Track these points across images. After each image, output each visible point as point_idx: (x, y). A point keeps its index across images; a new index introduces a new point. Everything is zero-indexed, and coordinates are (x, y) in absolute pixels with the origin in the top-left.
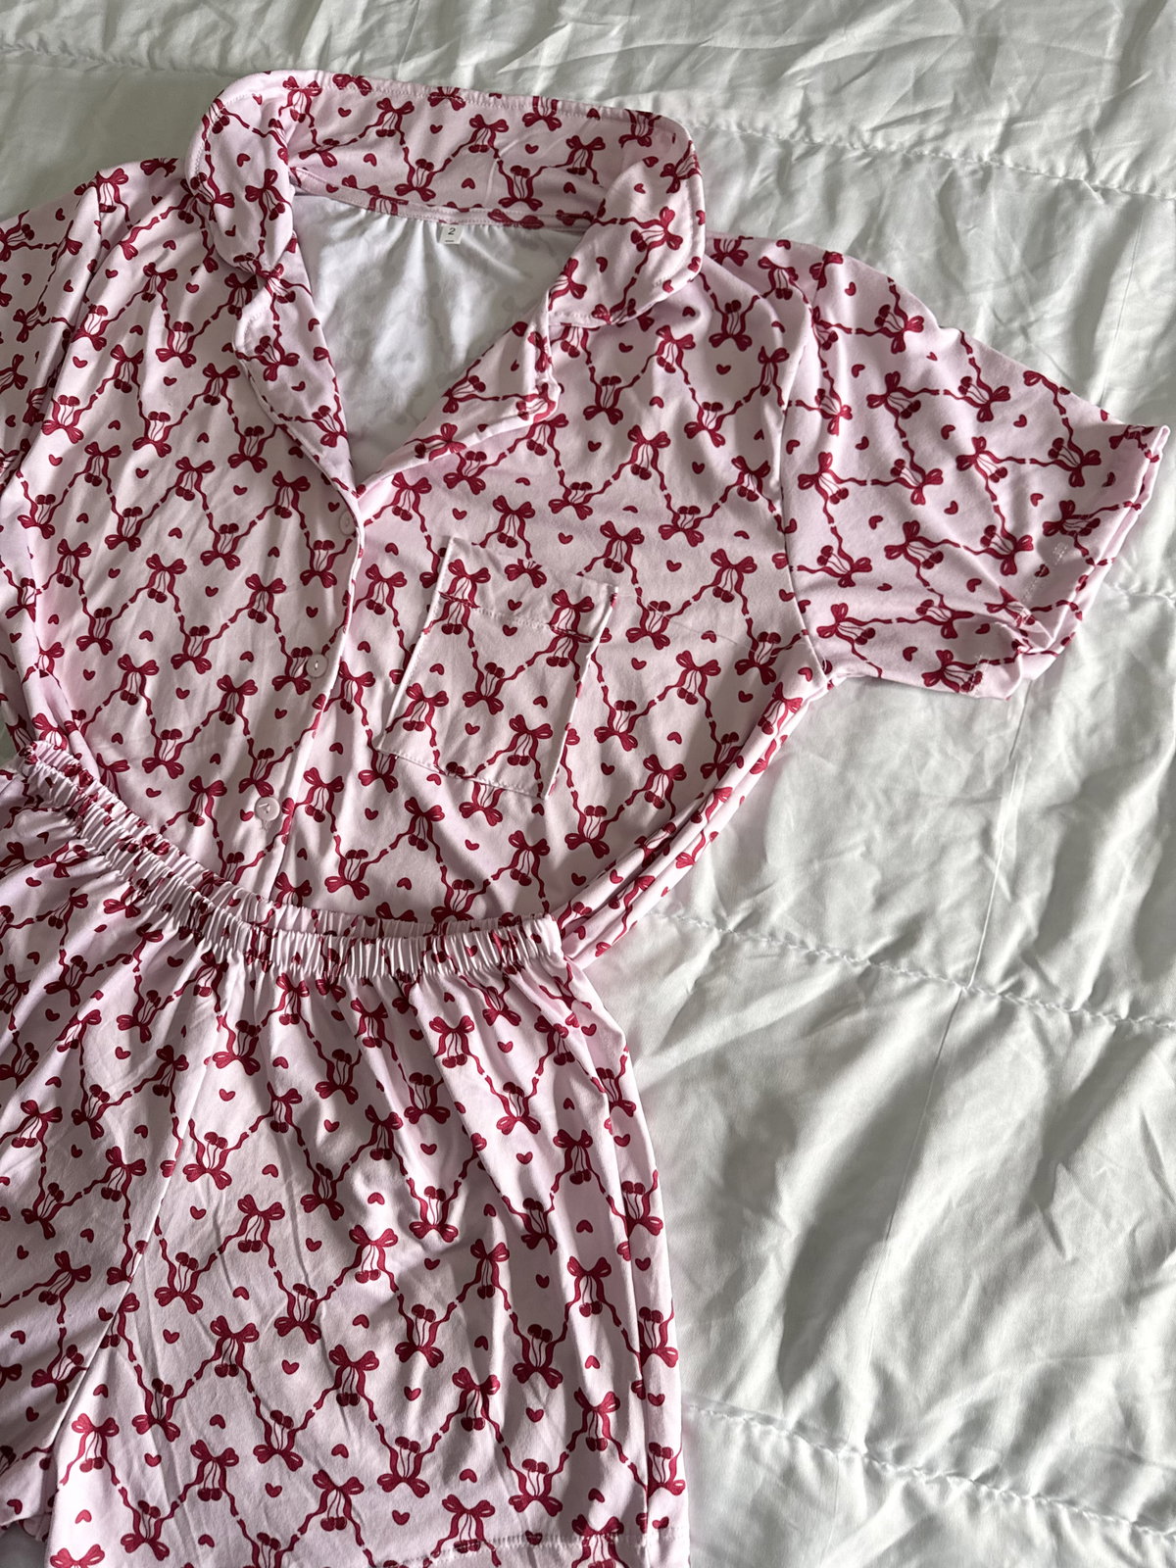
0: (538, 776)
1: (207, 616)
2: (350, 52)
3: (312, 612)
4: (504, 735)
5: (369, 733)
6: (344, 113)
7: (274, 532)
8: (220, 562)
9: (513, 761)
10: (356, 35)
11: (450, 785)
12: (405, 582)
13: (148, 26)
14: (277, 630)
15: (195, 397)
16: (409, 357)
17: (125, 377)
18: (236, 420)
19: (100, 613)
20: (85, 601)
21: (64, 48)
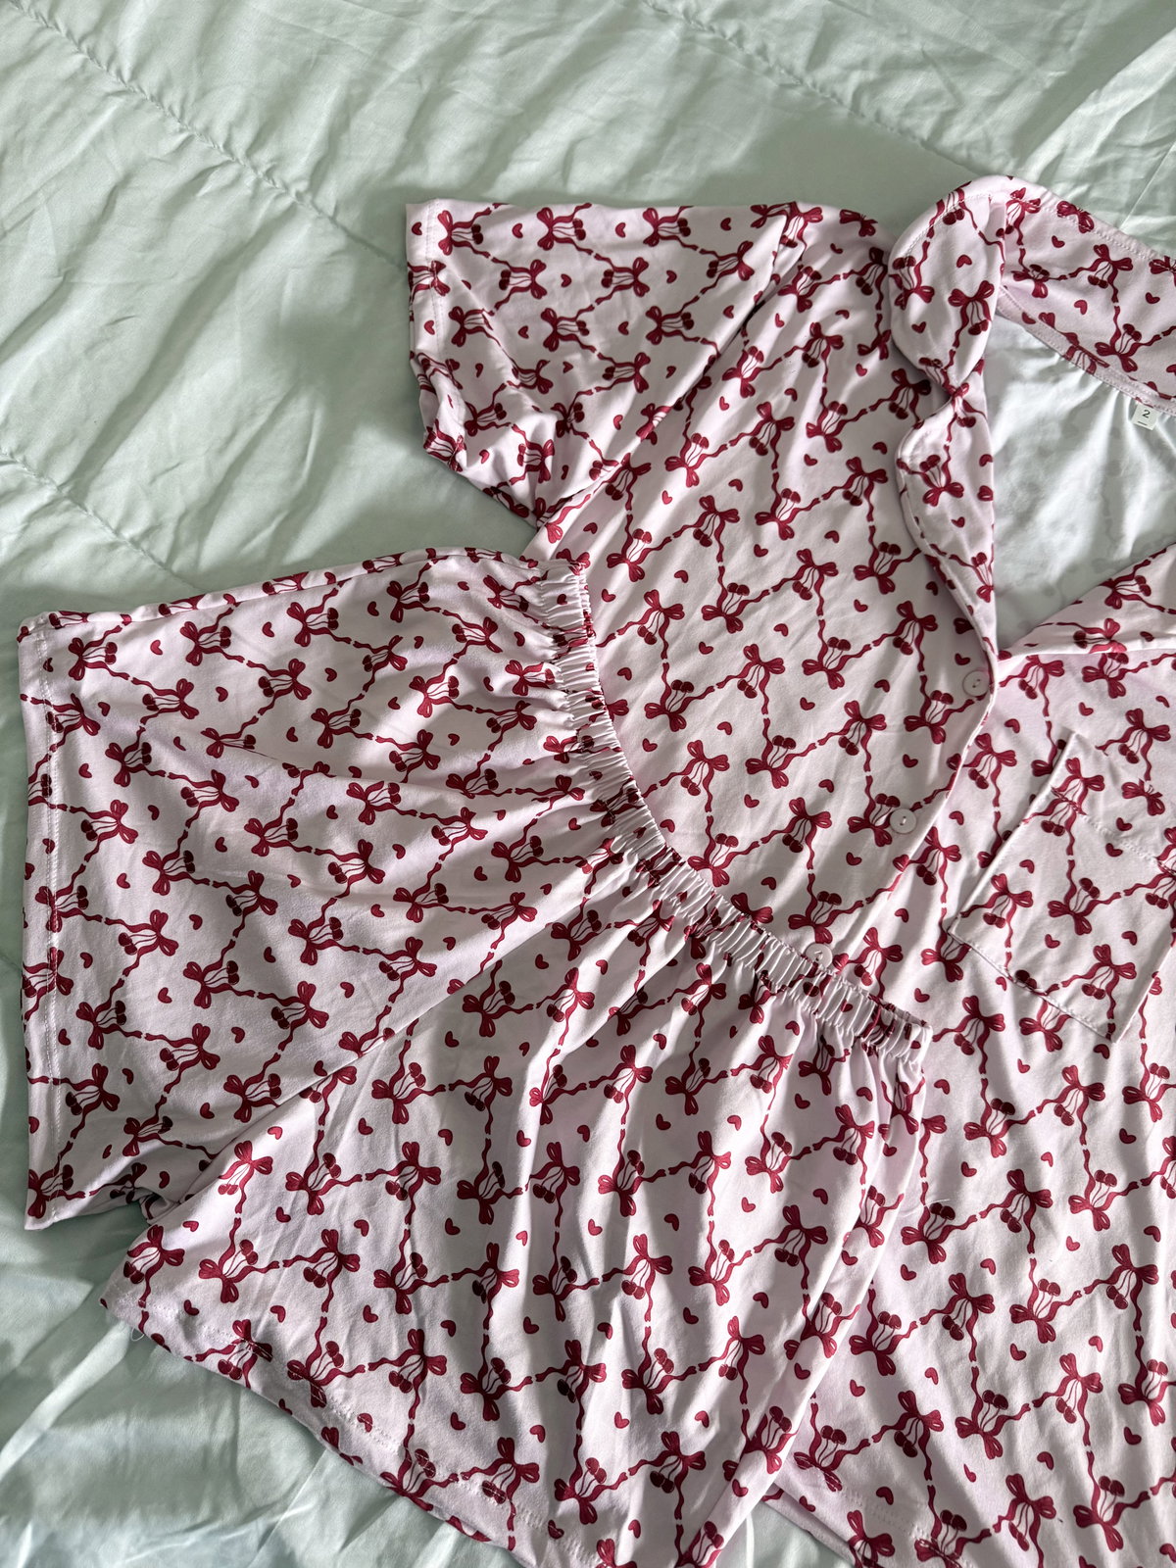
0: (1111, 1015)
1: (797, 728)
2: (1078, 181)
3: (909, 762)
4: (1086, 961)
5: (944, 911)
6: (1057, 243)
7: (888, 664)
8: (822, 677)
9: (1087, 989)
10: (1087, 165)
11: (1016, 994)
12: (1014, 763)
13: (864, 65)
14: (867, 768)
15: (834, 489)
16: (1072, 528)
17: (764, 438)
18: (873, 529)
19: (678, 685)
20: (666, 667)
21: (762, 51)
